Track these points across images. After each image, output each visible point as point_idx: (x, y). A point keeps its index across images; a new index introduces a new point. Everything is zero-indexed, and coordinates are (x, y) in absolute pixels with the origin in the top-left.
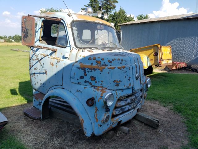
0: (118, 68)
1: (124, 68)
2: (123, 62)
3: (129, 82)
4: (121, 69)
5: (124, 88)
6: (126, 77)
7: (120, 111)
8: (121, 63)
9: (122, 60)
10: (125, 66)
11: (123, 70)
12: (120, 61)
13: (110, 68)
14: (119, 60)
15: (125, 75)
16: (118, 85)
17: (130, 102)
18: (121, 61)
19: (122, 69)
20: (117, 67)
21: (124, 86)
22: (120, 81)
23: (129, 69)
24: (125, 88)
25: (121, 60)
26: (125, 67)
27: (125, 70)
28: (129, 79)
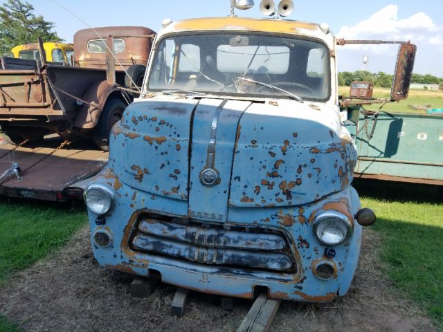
0: (146, 139)
1: (160, 142)
2: (164, 128)
3: (174, 184)
4: (151, 144)
5: (154, 190)
6: (163, 166)
7: (147, 244)
8: (157, 129)
9: (162, 123)
10: (168, 138)
11: (156, 147)
12: (156, 124)
13: (127, 136)
14: (154, 119)
15: (162, 160)
16: (140, 178)
17: (183, 239)
18: (160, 124)
19: (155, 144)
20: (143, 134)
21: (157, 186)
22: (147, 172)
23: (178, 147)
24: (158, 192)
25: (158, 121)
26: (164, 141)
27: (163, 147)
28: (174, 174)
